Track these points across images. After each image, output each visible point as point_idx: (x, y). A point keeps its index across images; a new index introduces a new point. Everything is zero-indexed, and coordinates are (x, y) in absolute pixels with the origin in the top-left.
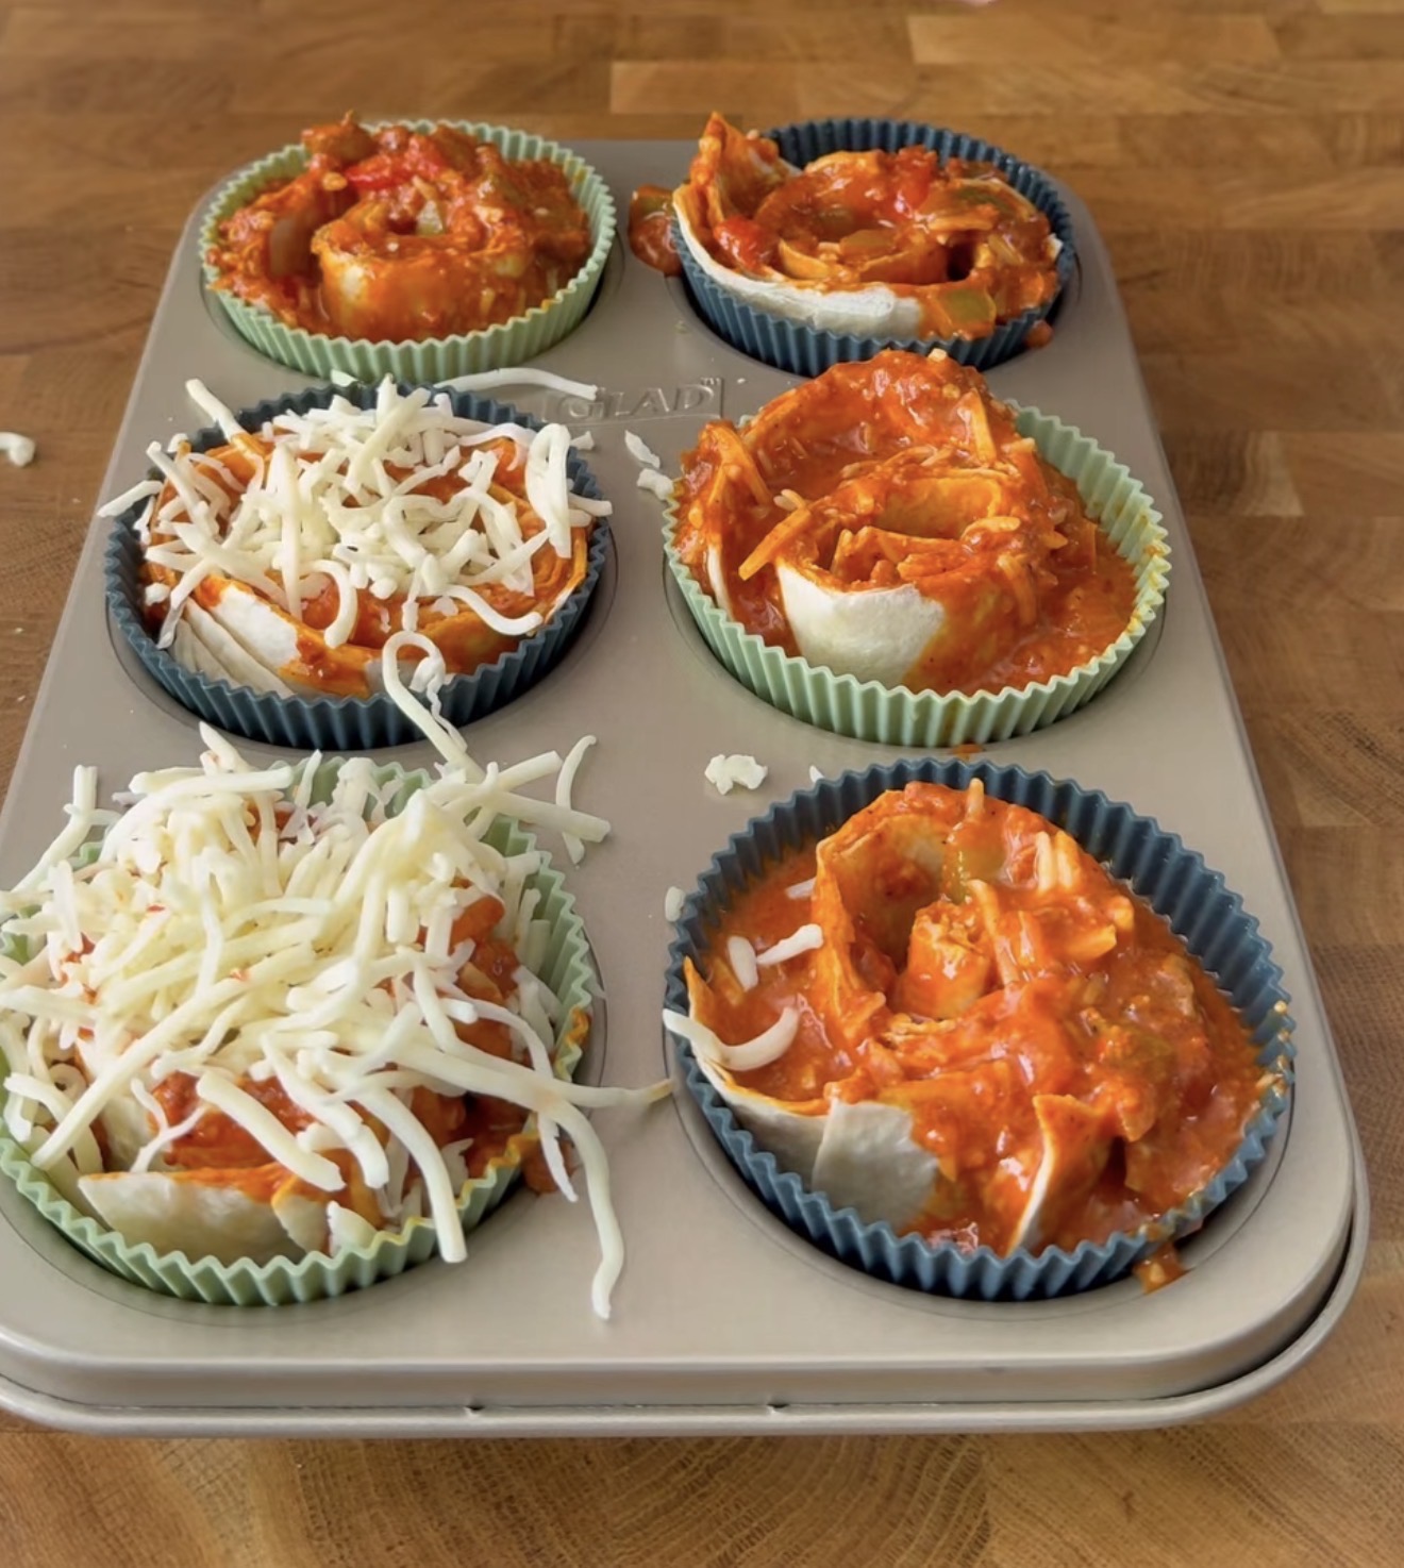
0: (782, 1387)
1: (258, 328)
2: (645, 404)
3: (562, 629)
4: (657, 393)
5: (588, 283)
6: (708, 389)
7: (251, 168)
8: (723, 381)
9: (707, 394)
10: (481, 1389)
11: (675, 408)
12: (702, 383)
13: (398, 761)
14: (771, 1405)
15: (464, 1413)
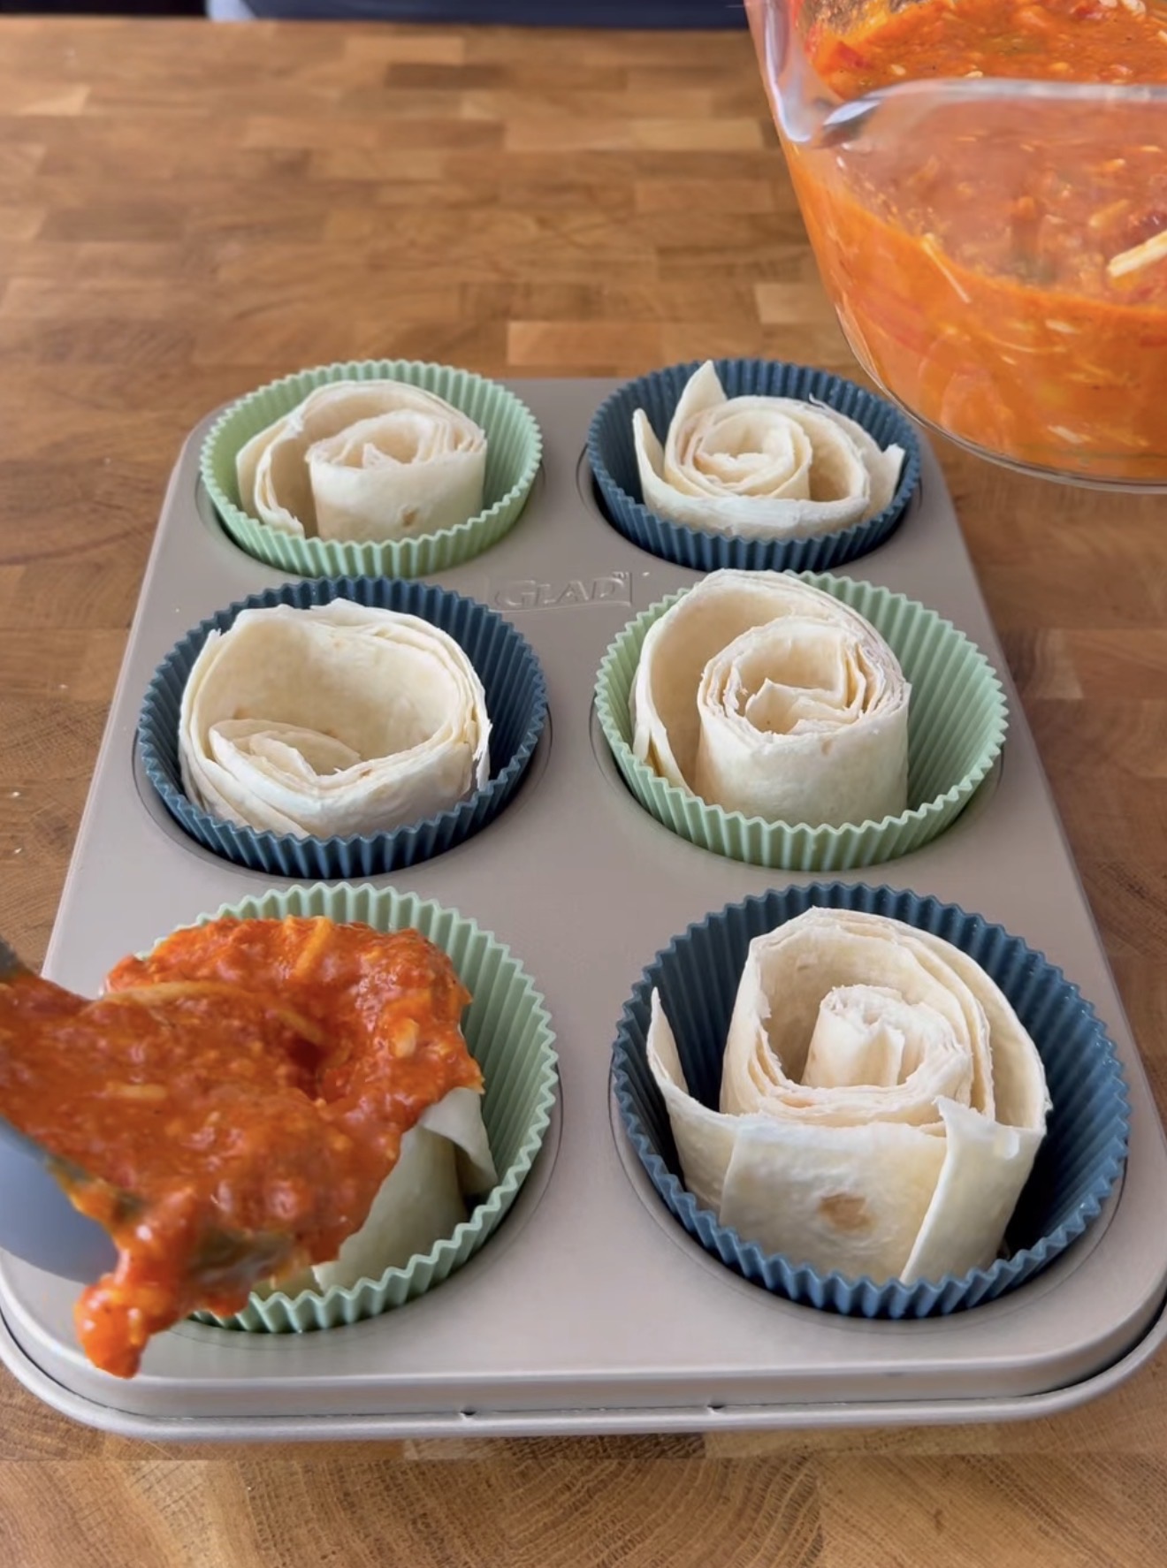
0: (719, 1392)
1: (247, 529)
2: (568, 594)
3: (507, 784)
4: (577, 585)
5: (520, 497)
6: (618, 581)
7: (245, 398)
8: (631, 575)
9: (618, 584)
10: (474, 1398)
11: (593, 597)
12: (614, 576)
13: (391, 885)
14: (709, 1406)
15: (460, 1419)
